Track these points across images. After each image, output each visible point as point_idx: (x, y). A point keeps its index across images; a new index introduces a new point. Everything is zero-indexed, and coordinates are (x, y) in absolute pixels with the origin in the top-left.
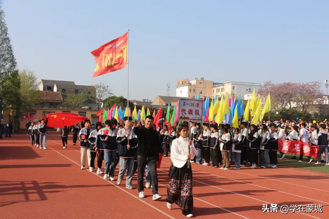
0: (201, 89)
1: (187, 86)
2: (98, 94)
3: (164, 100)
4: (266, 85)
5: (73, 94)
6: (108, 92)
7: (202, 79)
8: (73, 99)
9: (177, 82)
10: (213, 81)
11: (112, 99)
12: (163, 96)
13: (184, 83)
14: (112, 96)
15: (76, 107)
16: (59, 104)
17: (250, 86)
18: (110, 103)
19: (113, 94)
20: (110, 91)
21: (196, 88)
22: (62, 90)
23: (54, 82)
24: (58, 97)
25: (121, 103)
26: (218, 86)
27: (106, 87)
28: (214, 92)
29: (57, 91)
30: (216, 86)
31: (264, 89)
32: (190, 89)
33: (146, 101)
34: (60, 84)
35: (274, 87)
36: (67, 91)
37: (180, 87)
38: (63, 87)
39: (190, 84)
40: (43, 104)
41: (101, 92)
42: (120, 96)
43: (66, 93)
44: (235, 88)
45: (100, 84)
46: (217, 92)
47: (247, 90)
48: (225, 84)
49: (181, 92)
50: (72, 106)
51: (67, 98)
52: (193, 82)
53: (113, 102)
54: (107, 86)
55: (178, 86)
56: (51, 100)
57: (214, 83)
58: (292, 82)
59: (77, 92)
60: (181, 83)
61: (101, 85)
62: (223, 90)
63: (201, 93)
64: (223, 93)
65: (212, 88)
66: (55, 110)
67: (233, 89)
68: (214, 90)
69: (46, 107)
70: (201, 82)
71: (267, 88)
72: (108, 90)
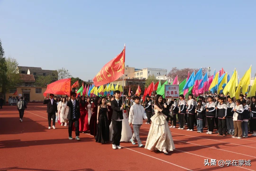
0: (126, 73)
2: (61, 76)
4: (173, 70)
5: (43, 76)
6: (67, 75)
7: (127, 66)
8: (43, 79)
10: (134, 68)
14: (71, 78)
15: (45, 85)
16: (32, 83)
17: (160, 71)
19: (71, 76)
22: (34, 73)
23: (28, 68)
24: (31, 78)
26: (138, 71)
28: (135, 75)
29: (30, 74)
30: (136, 71)
31: (172, 72)
33: (91, 81)
34: (31, 69)
35: (178, 72)
38: (35, 71)
40: (20, 83)
41: (62, 75)
42: (77, 78)
43: (37, 75)
44: (150, 72)
46: (137, 75)
47: (158, 74)
48: (143, 70)
50: (42, 85)
51: (38, 79)
54: (67, 70)
56: (26, 81)
57: (135, 69)
58: (190, 68)
59: (44, 74)
61: (63, 70)
62: (142, 74)
63: (127, 76)
64: (141, 76)
65: (134, 72)
66: (31, 87)
67: (149, 73)
68: (135, 73)
69: (23, 86)
70: (126, 68)
71: (174, 72)
72: (68, 73)
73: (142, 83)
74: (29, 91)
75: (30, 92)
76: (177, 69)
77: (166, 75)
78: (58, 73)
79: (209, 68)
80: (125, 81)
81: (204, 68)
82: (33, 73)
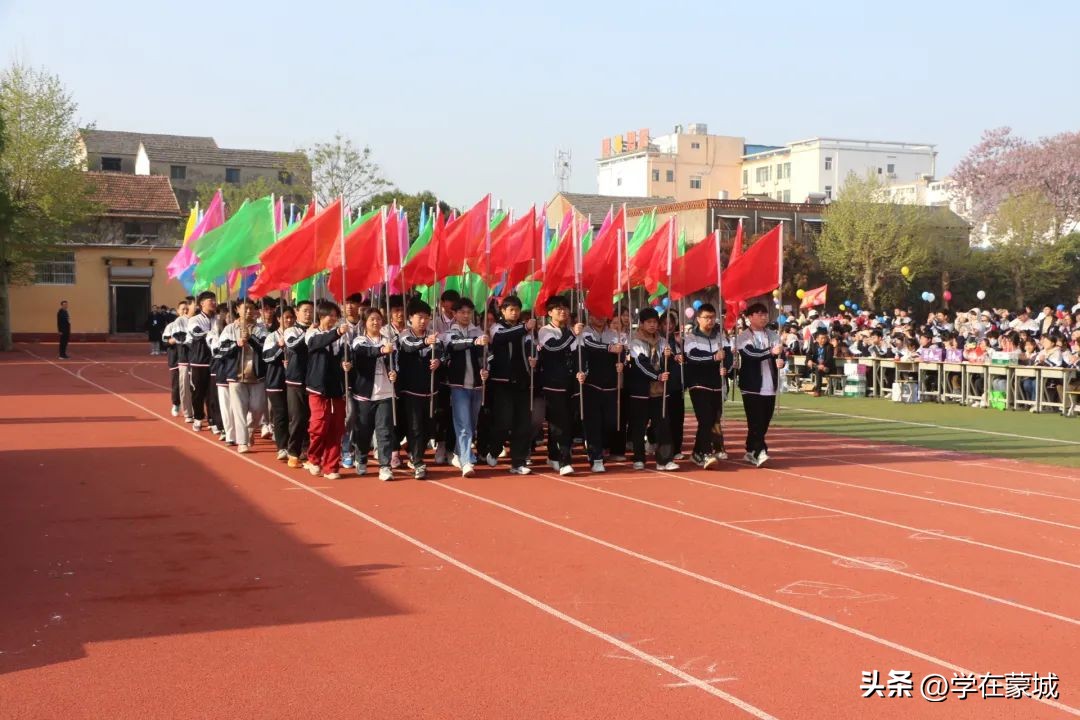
0: (694, 172)
1: (645, 160)
2: (329, 185)
3: (584, 211)
4: (988, 145)
6: (366, 176)
7: (702, 129)
9: (604, 141)
10: (743, 139)
12: (578, 196)
13: (628, 148)
14: (388, 193)
16: (165, 227)
17: (893, 154)
19: (390, 184)
20: (376, 169)
21: (679, 167)
22: (172, 167)
23: (135, 139)
24: (160, 197)
26: (764, 157)
27: (362, 154)
28: (746, 182)
29: (152, 173)
30: (754, 159)
31: (982, 160)
32: (654, 171)
34: (159, 146)
35: (1023, 154)
36: (191, 171)
37: (615, 162)
38: (177, 157)
39: (653, 151)
40: (96, 225)
41: (338, 176)
42: (422, 193)
43: (190, 181)
44: (835, 163)
45: (334, 143)
46: (758, 180)
47: (880, 171)
49: (619, 182)
52: (667, 143)
54: (367, 151)
55: (606, 160)
56: (129, 212)
57: (746, 147)
59: (232, 175)
60: (617, 147)
61: (339, 148)
62: (784, 171)
63: (696, 185)
64: (784, 185)
65: (742, 164)
66: (155, 250)
67: (828, 166)
68: (746, 171)
69: (113, 240)
70: (695, 141)
71: (992, 157)
72: (369, 166)
73: (802, 222)
74: (146, 271)
75: (151, 278)
76: (1011, 136)
77: (929, 179)
78: (313, 164)
80: (702, 214)
82: (167, 168)
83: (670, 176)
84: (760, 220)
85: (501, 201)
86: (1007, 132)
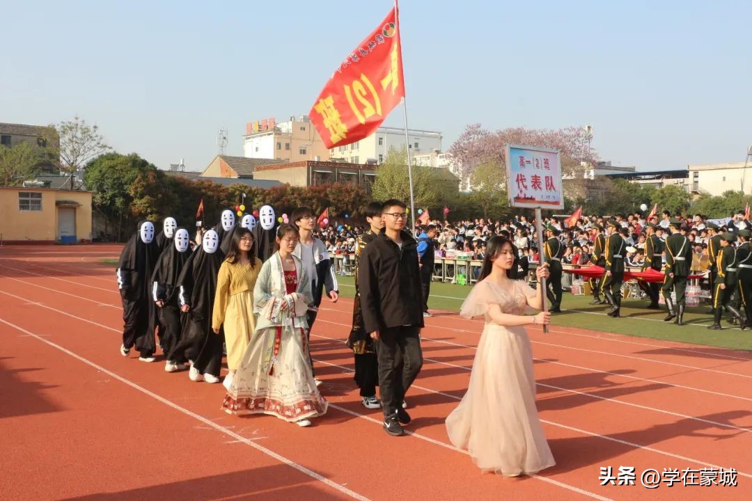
0: (302, 145)
1: (272, 136)
2: (71, 148)
3: (233, 167)
4: (469, 133)
6: (95, 143)
9: (248, 124)
11: (108, 159)
12: (231, 157)
13: (263, 129)
14: (109, 154)
17: (417, 137)
18: (104, 170)
19: (110, 148)
20: (101, 138)
21: (293, 141)
25: (136, 171)
27: (92, 129)
31: (466, 142)
32: (278, 143)
33: (180, 169)
35: (488, 139)
37: (253, 138)
39: (277, 131)
41: (76, 142)
42: (131, 154)
44: (384, 141)
45: (74, 121)
46: (340, 150)
47: (410, 146)
49: (257, 149)
52: (286, 127)
53: (113, 167)
54: (95, 127)
55: (249, 135)
58: (527, 129)
59: (6, 140)
60: (256, 128)
61: (77, 125)
63: (304, 152)
67: (380, 143)
70: (303, 126)
71: (471, 140)
72: (97, 136)
73: (364, 176)
76: (481, 129)
77: (438, 152)
78: (60, 134)
79: (589, 127)
80: (304, 169)
81: (574, 129)
83: (288, 146)
84: (339, 174)
85: (183, 160)
86: (479, 127)
